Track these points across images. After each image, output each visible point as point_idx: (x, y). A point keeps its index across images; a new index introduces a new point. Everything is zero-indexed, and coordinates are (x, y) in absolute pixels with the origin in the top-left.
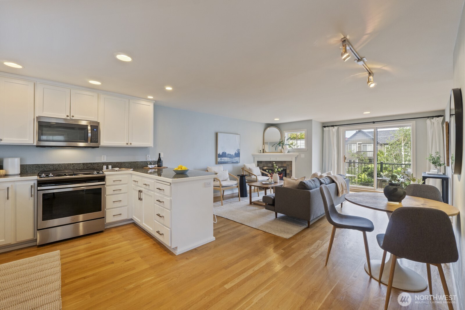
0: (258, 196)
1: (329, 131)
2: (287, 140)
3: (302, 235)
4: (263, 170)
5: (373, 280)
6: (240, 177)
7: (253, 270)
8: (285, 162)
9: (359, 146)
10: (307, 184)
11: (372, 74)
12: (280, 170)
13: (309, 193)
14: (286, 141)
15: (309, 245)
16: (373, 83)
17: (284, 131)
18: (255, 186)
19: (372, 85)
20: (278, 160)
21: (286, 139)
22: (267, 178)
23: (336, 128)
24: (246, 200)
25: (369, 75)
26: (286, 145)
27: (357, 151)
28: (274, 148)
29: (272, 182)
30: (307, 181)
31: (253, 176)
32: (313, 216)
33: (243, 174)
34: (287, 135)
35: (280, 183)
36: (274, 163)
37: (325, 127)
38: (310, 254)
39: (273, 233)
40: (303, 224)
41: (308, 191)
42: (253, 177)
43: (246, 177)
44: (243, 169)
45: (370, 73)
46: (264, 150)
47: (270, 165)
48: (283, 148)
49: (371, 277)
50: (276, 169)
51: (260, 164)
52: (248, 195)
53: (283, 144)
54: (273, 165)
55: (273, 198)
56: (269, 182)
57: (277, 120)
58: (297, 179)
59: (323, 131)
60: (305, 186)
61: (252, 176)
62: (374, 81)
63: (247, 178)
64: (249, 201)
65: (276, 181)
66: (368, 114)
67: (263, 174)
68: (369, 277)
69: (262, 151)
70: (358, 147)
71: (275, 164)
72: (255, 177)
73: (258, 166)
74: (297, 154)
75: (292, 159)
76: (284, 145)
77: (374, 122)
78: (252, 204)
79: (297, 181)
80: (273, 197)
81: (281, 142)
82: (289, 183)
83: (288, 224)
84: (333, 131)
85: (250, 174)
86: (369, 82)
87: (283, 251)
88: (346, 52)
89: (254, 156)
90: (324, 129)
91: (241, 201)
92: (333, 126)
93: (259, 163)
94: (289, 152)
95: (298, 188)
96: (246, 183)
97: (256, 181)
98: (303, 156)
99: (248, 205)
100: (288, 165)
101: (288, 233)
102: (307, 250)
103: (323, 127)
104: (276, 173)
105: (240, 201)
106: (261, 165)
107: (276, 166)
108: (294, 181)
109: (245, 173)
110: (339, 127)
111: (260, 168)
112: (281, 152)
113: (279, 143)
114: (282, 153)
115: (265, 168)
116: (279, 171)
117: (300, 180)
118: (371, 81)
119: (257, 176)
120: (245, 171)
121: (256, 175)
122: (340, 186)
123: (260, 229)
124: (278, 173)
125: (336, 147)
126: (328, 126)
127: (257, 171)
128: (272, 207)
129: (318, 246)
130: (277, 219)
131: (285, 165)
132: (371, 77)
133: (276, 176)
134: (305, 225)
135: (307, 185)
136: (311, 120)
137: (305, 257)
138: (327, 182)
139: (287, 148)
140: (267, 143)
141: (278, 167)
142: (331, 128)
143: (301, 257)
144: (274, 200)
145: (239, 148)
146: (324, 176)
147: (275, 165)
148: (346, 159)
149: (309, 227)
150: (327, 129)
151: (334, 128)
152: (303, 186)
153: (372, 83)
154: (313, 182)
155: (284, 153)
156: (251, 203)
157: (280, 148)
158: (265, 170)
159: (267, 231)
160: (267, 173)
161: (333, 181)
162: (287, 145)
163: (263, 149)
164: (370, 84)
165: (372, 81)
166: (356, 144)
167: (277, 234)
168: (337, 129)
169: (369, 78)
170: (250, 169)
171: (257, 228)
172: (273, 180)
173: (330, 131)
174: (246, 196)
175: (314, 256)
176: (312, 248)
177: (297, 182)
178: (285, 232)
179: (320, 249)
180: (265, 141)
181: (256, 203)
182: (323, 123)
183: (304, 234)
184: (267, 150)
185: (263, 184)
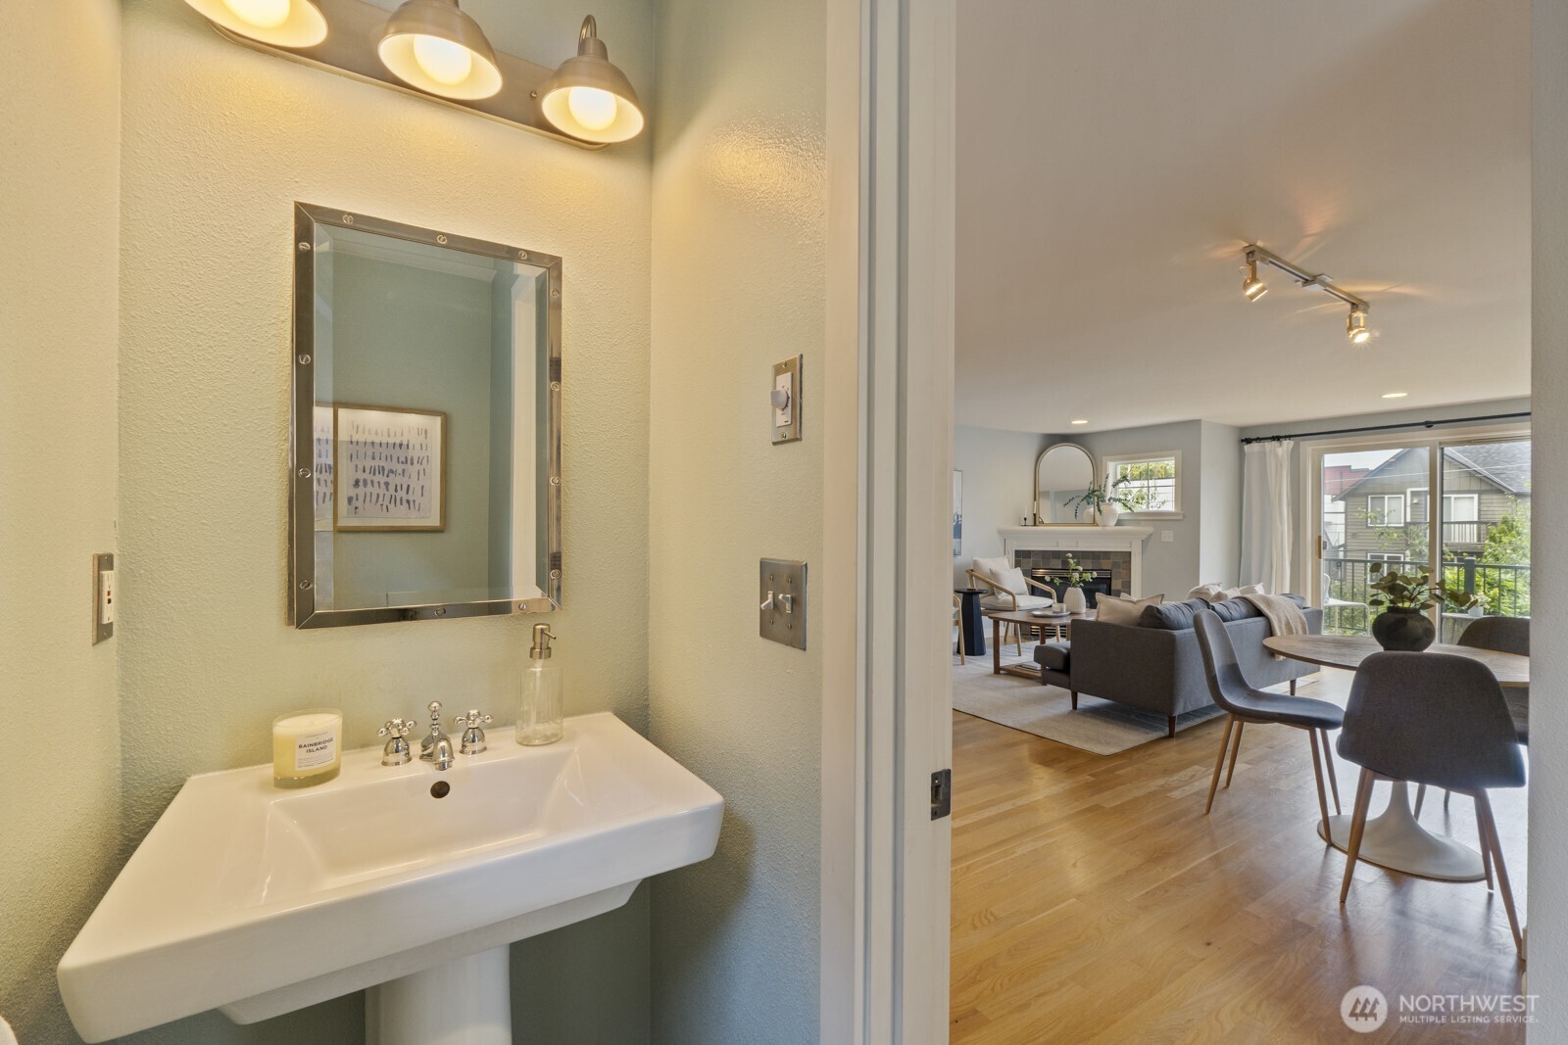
0: (1020, 655)
1: (1263, 454)
2: (1114, 486)
3: (1150, 751)
4: (1033, 578)
5: (1333, 851)
6: (962, 595)
7: (1014, 805)
8: (1106, 555)
9: (1415, 501)
10: (1168, 613)
11: (1361, 306)
12: (1088, 577)
13: (1173, 639)
14: (1110, 488)
15: (1166, 772)
16: (1364, 331)
17: (1104, 458)
18: (1009, 621)
19: (1362, 338)
20: (1083, 547)
21: (1111, 482)
22: (1047, 602)
23: (1287, 444)
24: (983, 664)
25: (1352, 308)
26: (1109, 500)
27: (1408, 520)
28: (1070, 510)
29: (1062, 611)
30: (1168, 606)
31: (1004, 594)
32: (1185, 703)
33: (970, 587)
34: (1113, 469)
35: (1087, 615)
36: (1071, 555)
37: (1248, 441)
38: (1166, 789)
39: (1066, 741)
40: (1154, 729)
41: (1167, 633)
42: (1003, 597)
43: (981, 596)
44: (971, 573)
45: (1353, 304)
46: (1037, 516)
47: (1057, 564)
48: (1099, 510)
49: (1331, 844)
50: (1076, 575)
51: (1025, 560)
52: (989, 651)
53: (1101, 498)
54: (1065, 562)
55: (1065, 651)
56: (1054, 612)
57: (1079, 424)
58: (1138, 601)
59: (1241, 455)
60: (1160, 619)
61: (999, 593)
62: (1368, 327)
63: (984, 601)
64: (992, 666)
65: (1075, 610)
66: (1398, 398)
67: (1033, 591)
68: (1324, 844)
69: (1030, 521)
70: (1413, 505)
71: (1073, 558)
72: (1010, 598)
73: (1017, 564)
74: (1148, 529)
75: (1131, 547)
76: (1104, 501)
77: (1429, 425)
78: (1001, 672)
79: (1137, 606)
80: (1066, 649)
81: (1094, 491)
82: (1112, 610)
83: (1111, 726)
84: (1276, 455)
85: (994, 589)
86: (1350, 328)
87: (1092, 779)
88: (1254, 279)
89: (1005, 536)
90: (1247, 447)
91: (967, 666)
92: (1277, 438)
93: (1021, 557)
94: (1119, 523)
95: (1140, 625)
96: (980, 614)
97: (1013, 608)
98: (1168, 536)
99: (990, 675)
100: (1115, 564)
101: (1108, 744)
102: (1161, 782)
103: (1242, 441)
104: (1074, 586)
105: (963, 664)
106: (1029, 563)
107: (1078, 564)
108: (1129, 606)
109: (978, 586)
110: (1302, 443)
111: (1025, 573)
112: (1094, 523)
113: (1088, 496)
114: (1097, 525)
115: (1040, 572)
116: (1084, 581)
117: (1146, 604)
118: (1359, 327)
119: (1017, 597)
120: (976, 577)
121: (1014, 593)
122: (1280, 627)
123: (1026, 729)
124: (1081, 587)
125: (1288, 506)
126: (1258, 440)
127: (1014, 580)
128: (1063, 677)
129: (1193, 776)
130: (1078, 713)
131: (1106, 564)
132: (1360, 315)
133: (1076, 596)
134: (1162, 730)
135: (1167, 617)
136: (1198, 422)
137: (1153, 794)
138: (1235, 614)
139: (1113, 512)
140: (1046, 494)
141: (1081, 568)
142: (1269, 445)
143: (1138, 793)
144: (1067, 658)
145: (960, 510)
146: (1230, 597)
147: (1071, 561)
148: (1325, 548)
149: (1171, 736)
150: (1255, 446)
151: (1281, 445)
152: (1154, 619)
153: (1360, 332)
154: (1185, 610)
155: (1104, 526)
156: (997, 669)
157: (1092, 509)
158: (1041, 580)
159: (1047, 736)
160: (1047, 588)
161: (1259, 613)
162: (1115, 500)
163: (1035, 515)
164: (1354, 335)
165: (1362, 324)
166: (1405, 494)
167: (1077, 744)
168: (1292, 450)
169: (1350, 317)
170: (993, 574)
171: (1018, 727)
172: (1064, 606)
173: (1265, 455)
174: (981, 653)
175: (1176, 794)
176: (1175, 778)
177: (1137, 610)
178: (1099, 742)
179: (1196, 784)
180: (1042, 488)
181: (1015, 669)
182: (1242, 429)
183: (1158, 749)
184: (1045, 517)
185: (1035, 616)
